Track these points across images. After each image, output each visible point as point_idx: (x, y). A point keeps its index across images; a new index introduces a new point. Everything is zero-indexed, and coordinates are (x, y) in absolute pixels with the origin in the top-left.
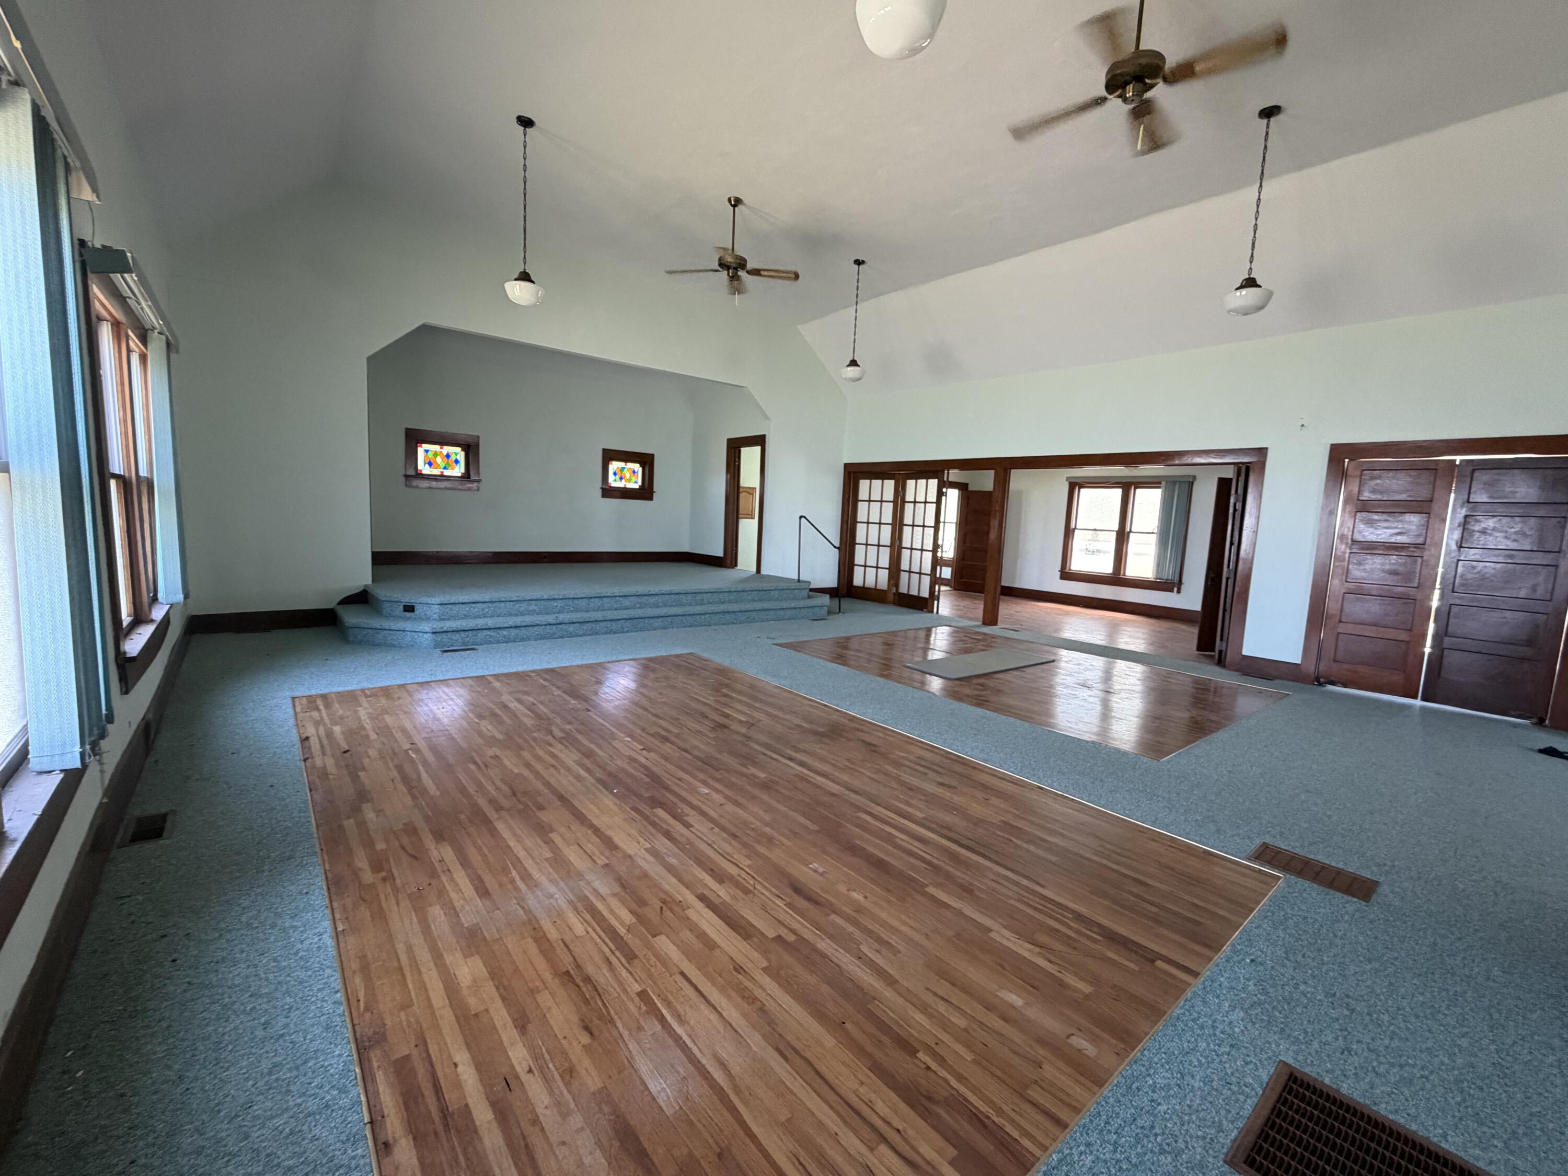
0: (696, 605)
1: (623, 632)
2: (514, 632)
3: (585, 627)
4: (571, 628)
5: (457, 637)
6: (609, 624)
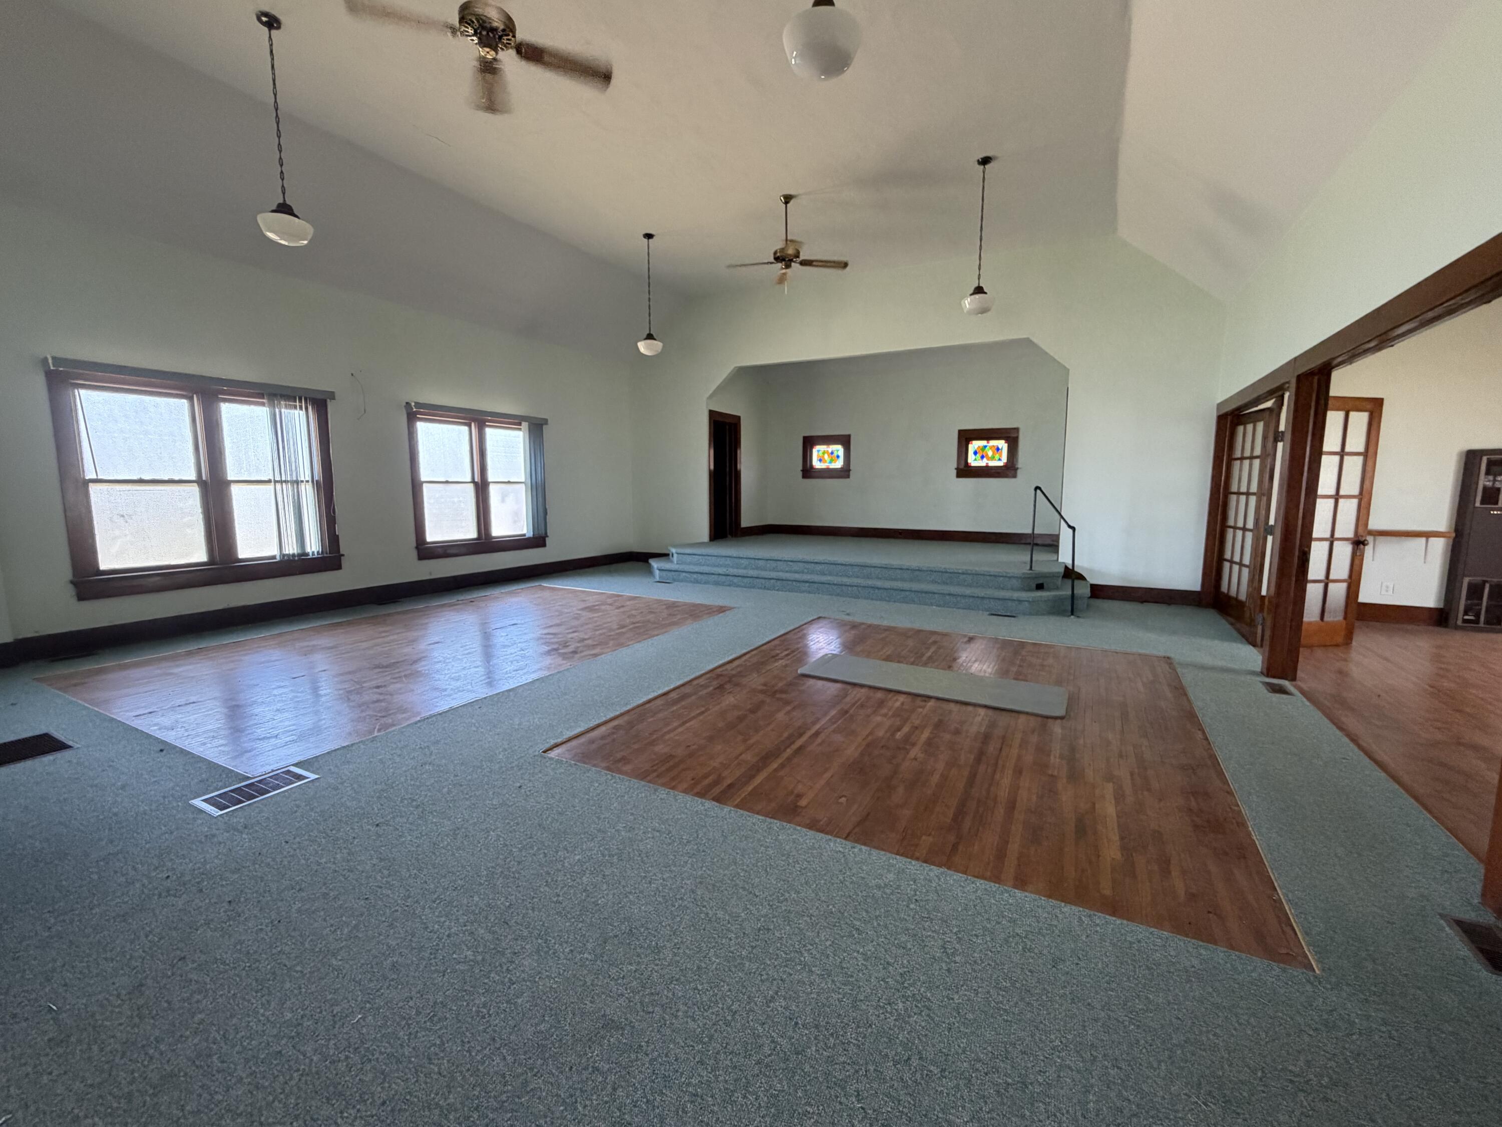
1: (774, 589)
2: (700, 577)
3: (746, 580)
4: (736, 580)
5: (670, 574)
6: (763, 581)
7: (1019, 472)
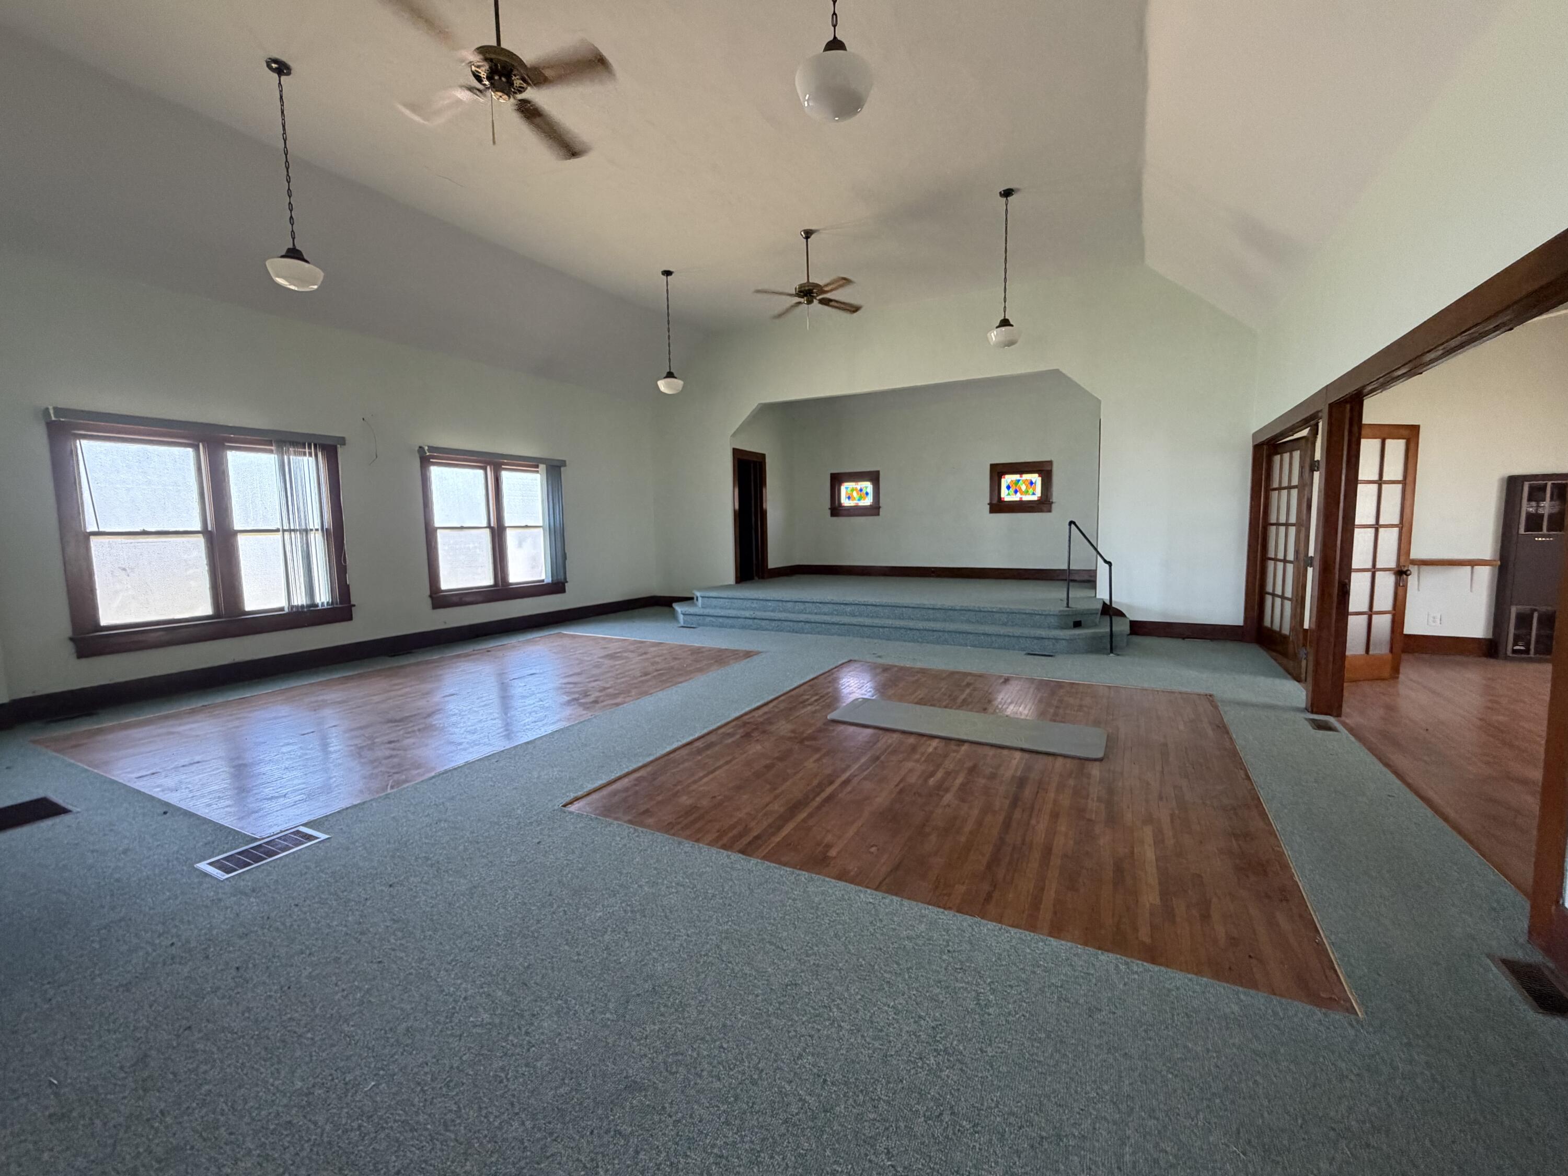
0: (895, 619)
1: (803, 633)
2: (726, 621)
3: (773, 624)
4: (763, 623)
5: (695, 618)
6: (791, 624)
7: (1053, 506)
